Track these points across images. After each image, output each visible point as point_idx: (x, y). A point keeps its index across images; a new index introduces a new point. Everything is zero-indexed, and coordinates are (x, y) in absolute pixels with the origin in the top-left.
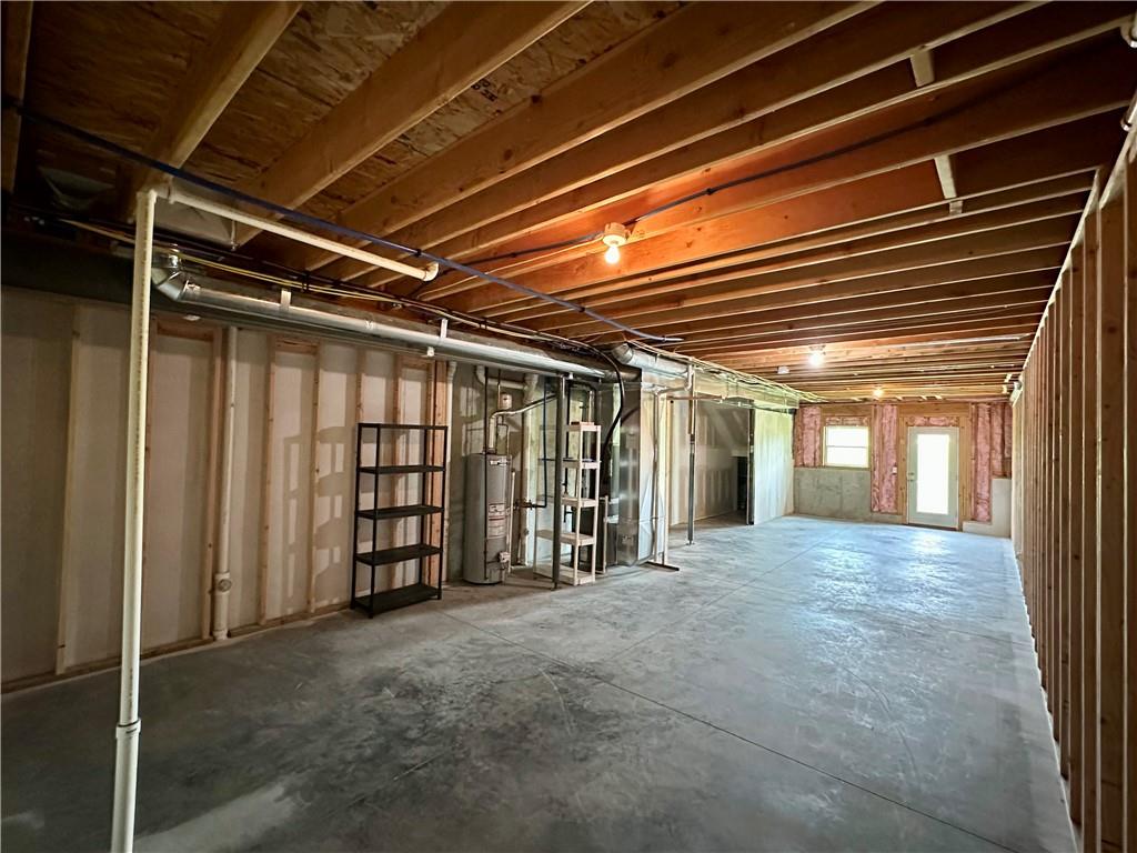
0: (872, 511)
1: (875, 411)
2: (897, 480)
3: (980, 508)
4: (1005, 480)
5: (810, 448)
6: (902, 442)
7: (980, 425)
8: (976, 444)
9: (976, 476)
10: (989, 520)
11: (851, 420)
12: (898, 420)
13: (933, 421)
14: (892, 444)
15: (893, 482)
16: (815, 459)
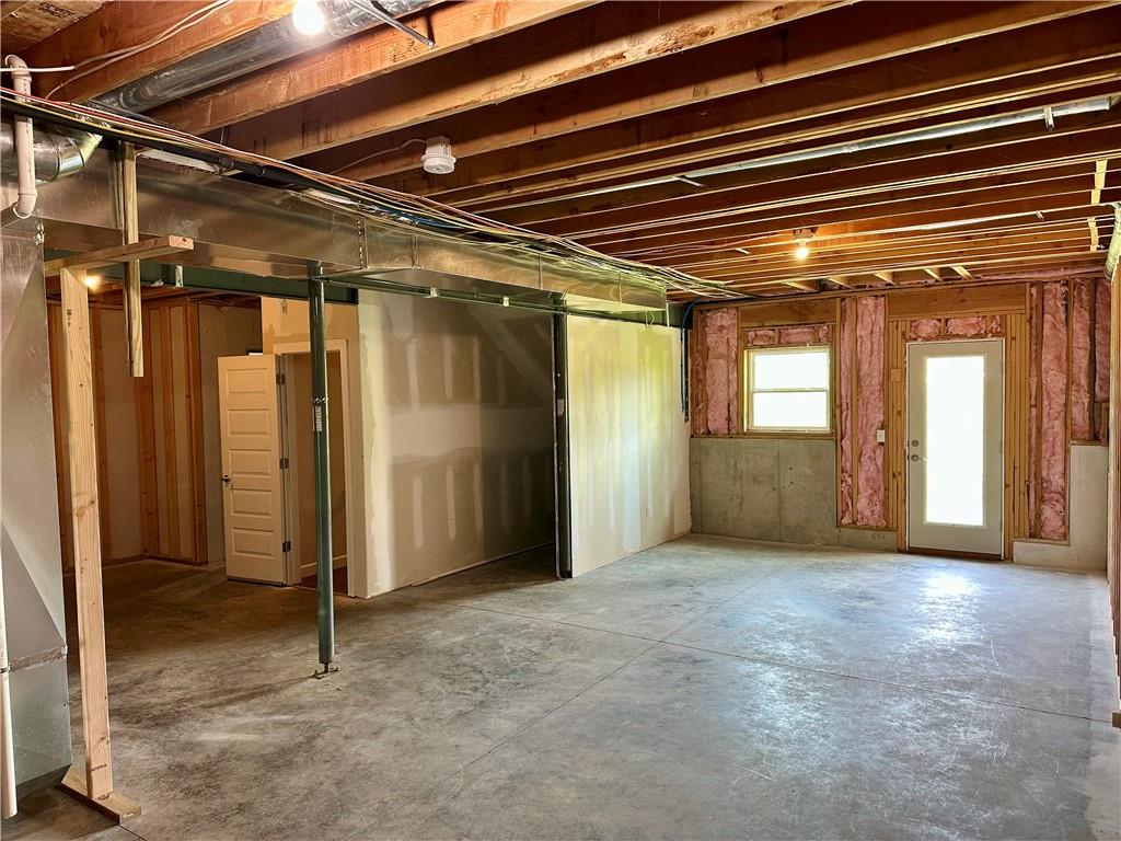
0: (839, 525)
1: (843, 312)
2: (885, 454)
3: (1048, 512)
4: (1097, 449)
5: (719, 394)
6: (895, 375)
7: (1047, 330)
8: (1038, 374)
9: (1039, 444)
10: (1065, 536)
11: (795, 333)
12: (886, 328)
13: (956, 325)
14: (876, 381)
15: (880, 461)
16: (729, 419)
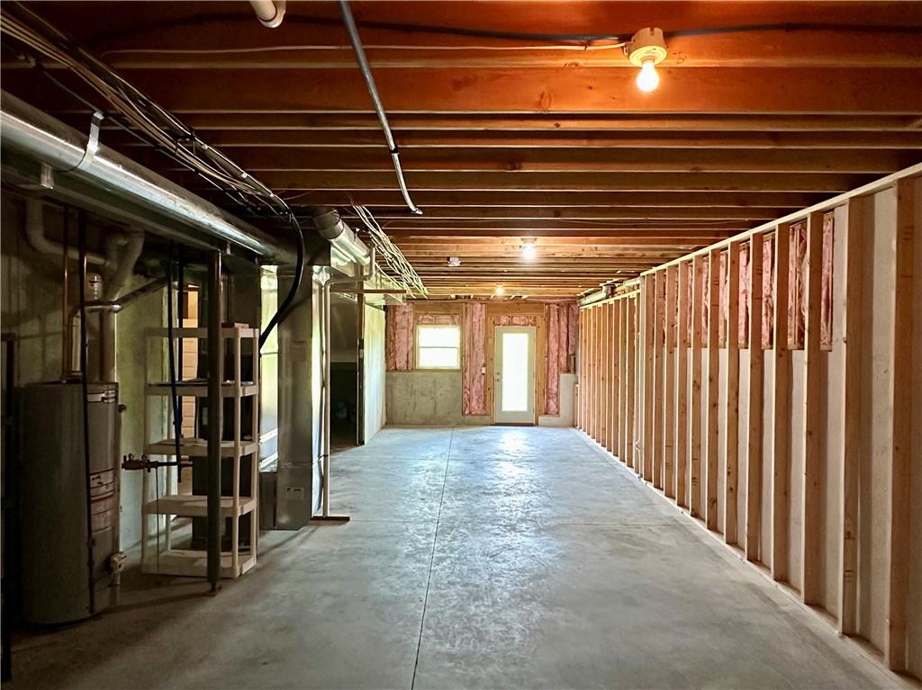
0: (463, 413)
1: (466, 309)
2: (485, 380)
3: (552, 403)
4: (570, 376)
5: (402, 350)
6: (490, 341)
7: (551, 323)
8: (548, 343)
9: (548, 373)
10: (558, 413)
11: (444, 318)
12: (486, 319)
13: (516, 320)
14: (482, 343)
15: (482, 383)
16: (407, 362)
